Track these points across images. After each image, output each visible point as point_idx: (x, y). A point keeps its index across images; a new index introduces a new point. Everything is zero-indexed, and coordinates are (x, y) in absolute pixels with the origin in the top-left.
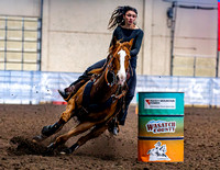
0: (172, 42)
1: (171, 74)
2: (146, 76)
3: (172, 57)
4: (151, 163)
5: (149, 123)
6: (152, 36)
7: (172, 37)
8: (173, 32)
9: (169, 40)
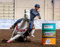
0: (53, 10)
1: (53, 20)
2: (46, 20)
3: (53, 15)
4: (46, 45)
5: (45, 33)
6: (47, 8)
7: (53, 9)
8: (53, 7)
9: (52, 9)
